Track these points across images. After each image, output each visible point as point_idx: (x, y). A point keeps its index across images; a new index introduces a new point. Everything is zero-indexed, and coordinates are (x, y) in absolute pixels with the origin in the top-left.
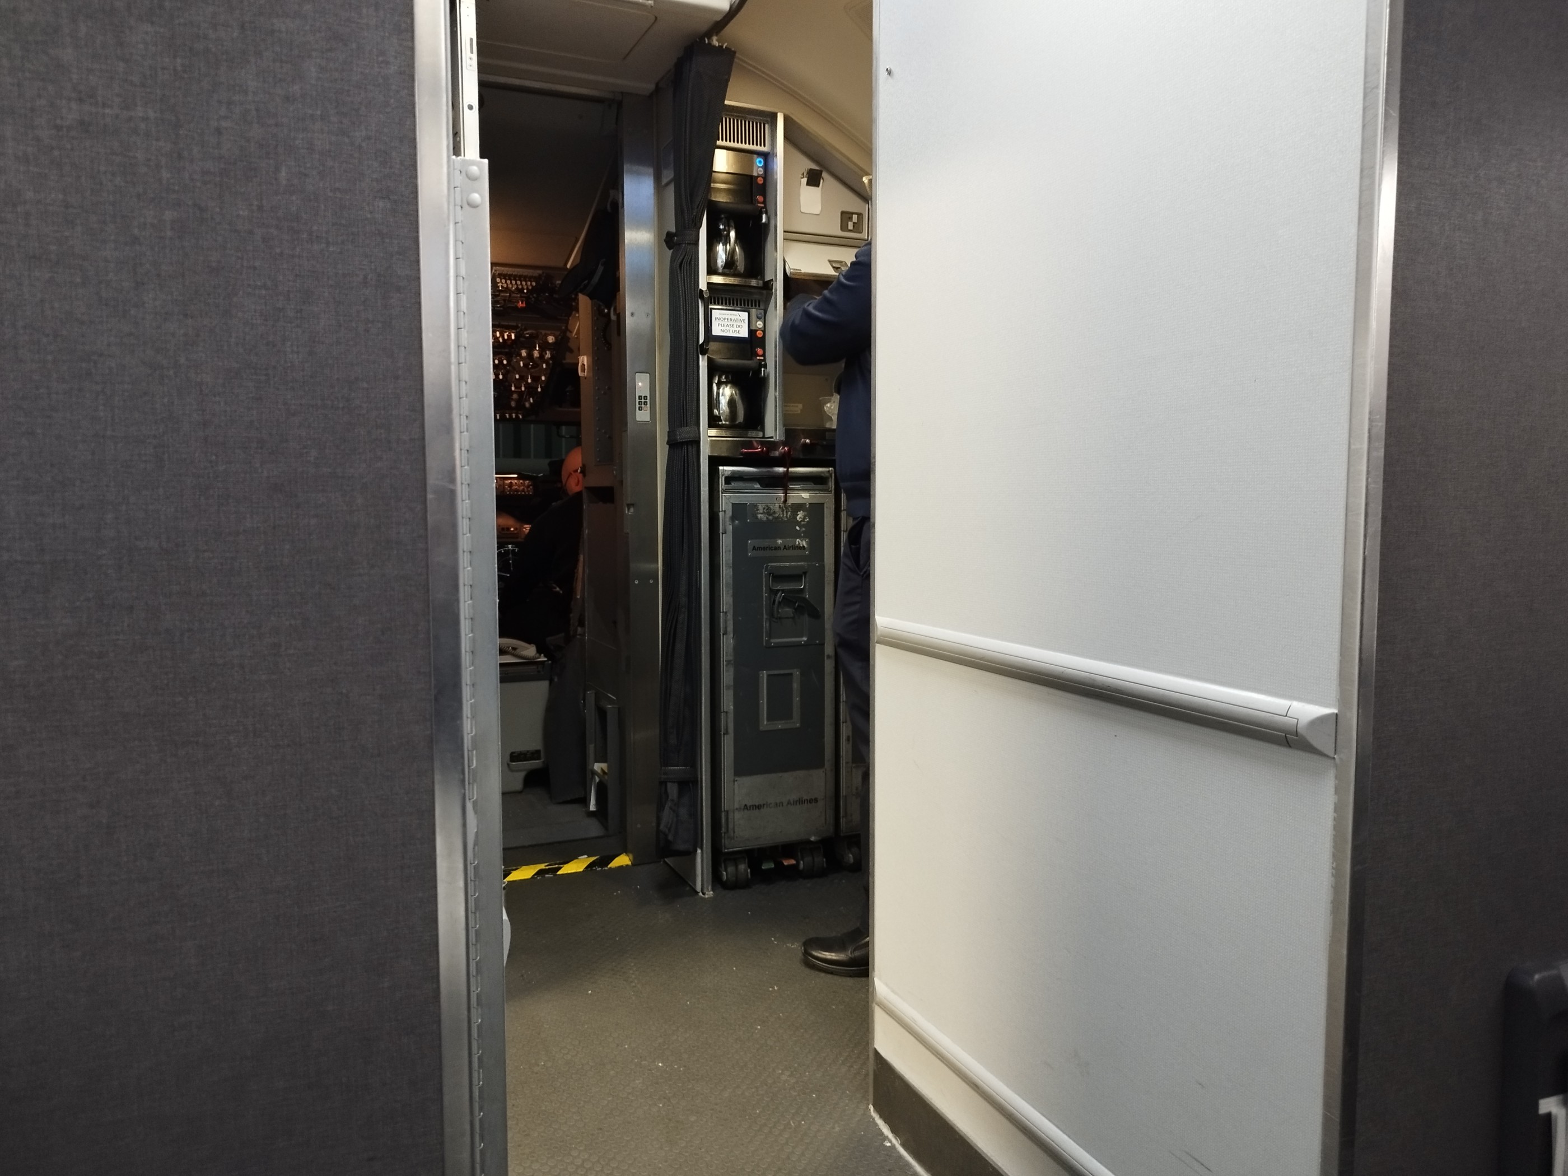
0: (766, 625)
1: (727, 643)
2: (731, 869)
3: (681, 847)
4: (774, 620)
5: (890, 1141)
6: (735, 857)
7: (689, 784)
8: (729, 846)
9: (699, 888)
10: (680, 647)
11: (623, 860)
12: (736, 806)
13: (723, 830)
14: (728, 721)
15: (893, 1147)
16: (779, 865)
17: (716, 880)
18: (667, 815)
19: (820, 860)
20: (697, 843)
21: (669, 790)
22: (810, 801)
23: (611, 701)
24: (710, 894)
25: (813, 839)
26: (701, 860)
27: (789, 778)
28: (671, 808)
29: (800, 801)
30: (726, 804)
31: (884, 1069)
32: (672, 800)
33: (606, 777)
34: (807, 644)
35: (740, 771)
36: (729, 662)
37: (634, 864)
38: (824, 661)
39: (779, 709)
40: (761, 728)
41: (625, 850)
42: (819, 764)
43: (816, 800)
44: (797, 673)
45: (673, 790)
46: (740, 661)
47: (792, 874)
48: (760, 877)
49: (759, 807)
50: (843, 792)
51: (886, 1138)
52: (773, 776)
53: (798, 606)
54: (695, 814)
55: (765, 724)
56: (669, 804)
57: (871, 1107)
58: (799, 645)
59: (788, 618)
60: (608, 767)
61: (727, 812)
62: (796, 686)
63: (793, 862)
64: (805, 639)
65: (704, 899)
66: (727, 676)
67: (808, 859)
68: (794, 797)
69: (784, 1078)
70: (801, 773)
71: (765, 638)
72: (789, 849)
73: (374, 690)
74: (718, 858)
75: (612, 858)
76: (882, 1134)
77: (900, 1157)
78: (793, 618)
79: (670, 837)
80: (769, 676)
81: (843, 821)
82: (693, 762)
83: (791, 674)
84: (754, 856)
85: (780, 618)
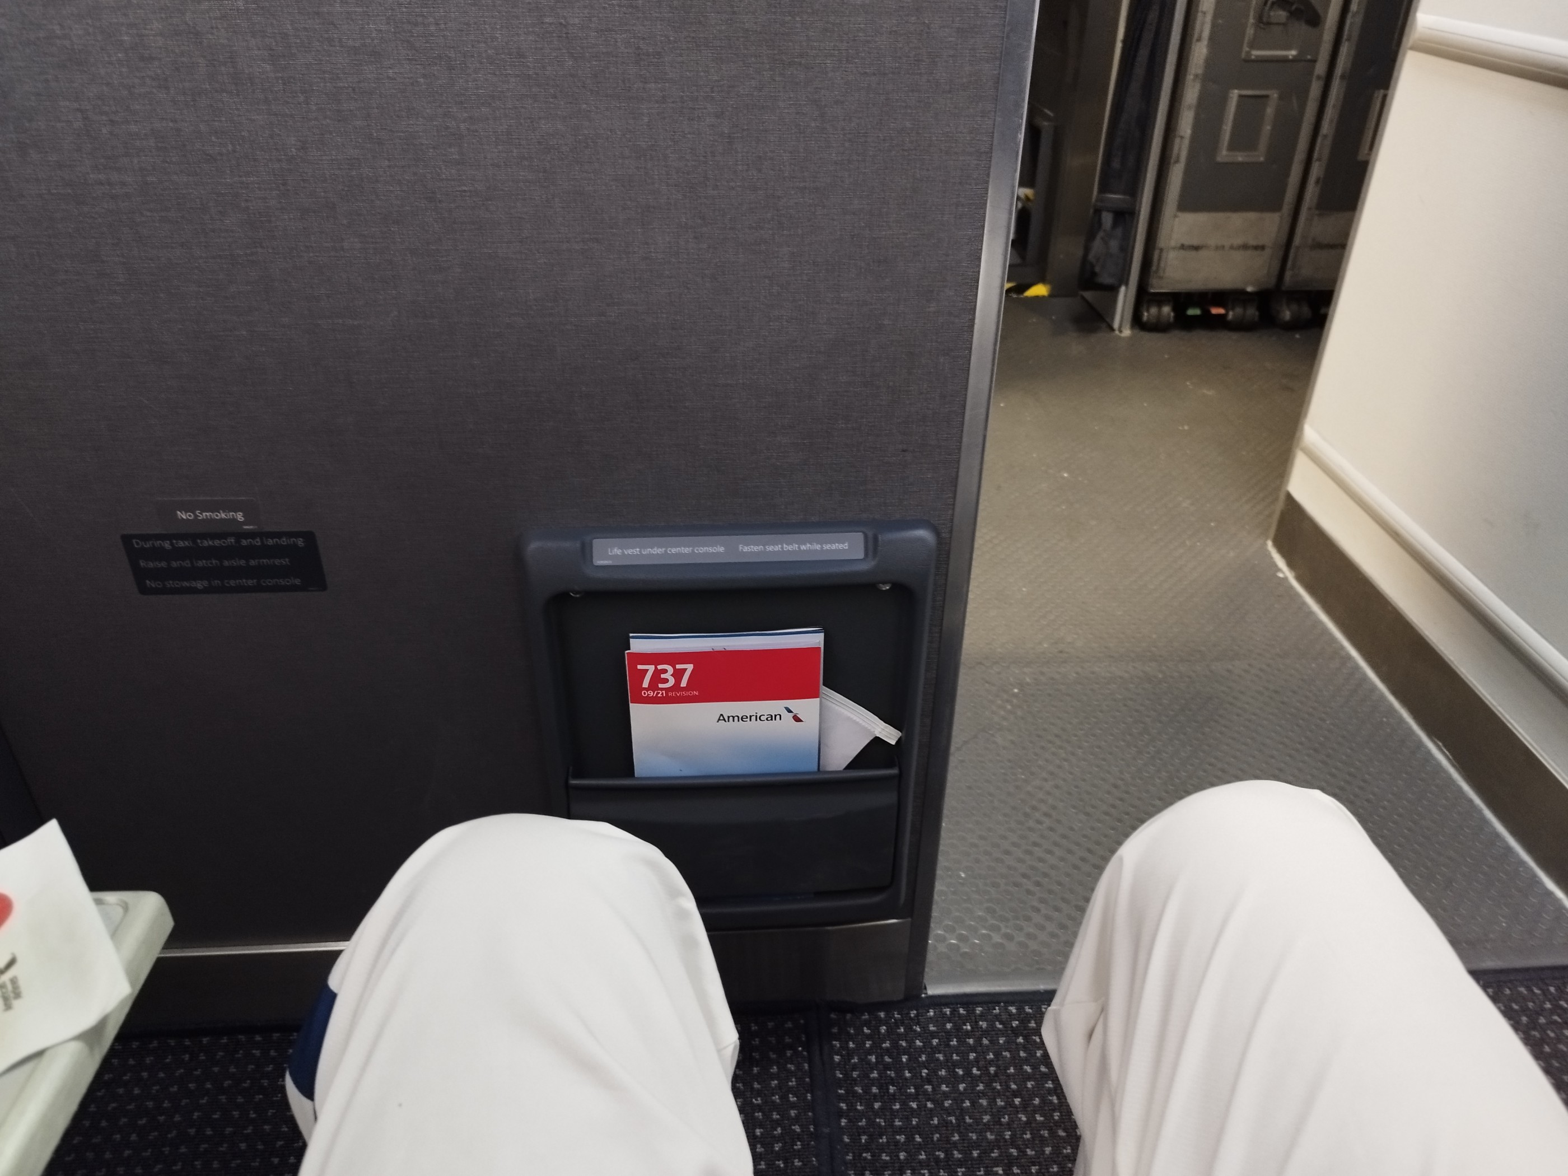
0: (1250, 31)
1: (1200, 52)
2: (1154, 310)
3: (1106, 279)
4: (1262, 25)
5: (1283, 572)
6: (1160, 299)
7: (1125, 216)
8: (1157, 287)
9: (1116, 325)
10: (1144, 53)
11: (1039, 290)
12: (1173, 243)
13: (1154, 268)
14: (1182, 148)
15: (1286, 579)
16: (1206, 313)
17: (1137, 322)
18: (1097, 245)
19: (1252, 312)
20: (1124, 280)
21: (1104, 220)
22: (1256, 248)
23: (1047, 118)
24: (1127, 332)
25: (1250, 289)
26: (1125, 298)
27: (1237, 220)
28: (1102, 238)
29: (1245, 247)
30: (1162, 241)
31: (1293, 510)
32: (1105, 231)
33: (1030, 204)
34: (1295, 60)
35: (1184, 206)
36: (1196, 76)
37: (1051, 295)
38: (1310, 82)
39: (1242, 139)
40: (1219, 159)
41: (1042, 280)
42: (1274, 206)
43: (1262, 248)
44: (1274, 95)
45: (1107, 219)
46: (1208, 77)
47: (1219, 324)
48: (1183, 323)
49: (1196, 248)
50: (1297, 240)
51: (1280, 570)
52: (1220, 216)
53: (1296, 9)
54: (1126, 250)
55: (1224, 155)
56: (1101, 234)
57: (1270, 544)
58: (1285, 60)
59: (1278, 24)
60: (1036, 194)
61: (1161, 250)
62: (1270, 111)
63: (1221, 311)
64: (1294, 53)
65: (1120, 337)
66: (1191, 94)
67: (1239, 310)
68: (1239, 241)
69: (1185, 505)
70: (1252, 216)
71: (1246, 49)
72: (1220, 297)
73: (953, 22)
74: (1143, 297)
75: (1028, 287)
76: (1276, 566)
77: (1291, 587)
78: (1284, 24)
79: (1097, 269)
80: (1241, 96)
81: (1288, 275)
82: (1134, 190)
83: (1267, 97)
84: (1180, 300)
85: (1269, 24)
